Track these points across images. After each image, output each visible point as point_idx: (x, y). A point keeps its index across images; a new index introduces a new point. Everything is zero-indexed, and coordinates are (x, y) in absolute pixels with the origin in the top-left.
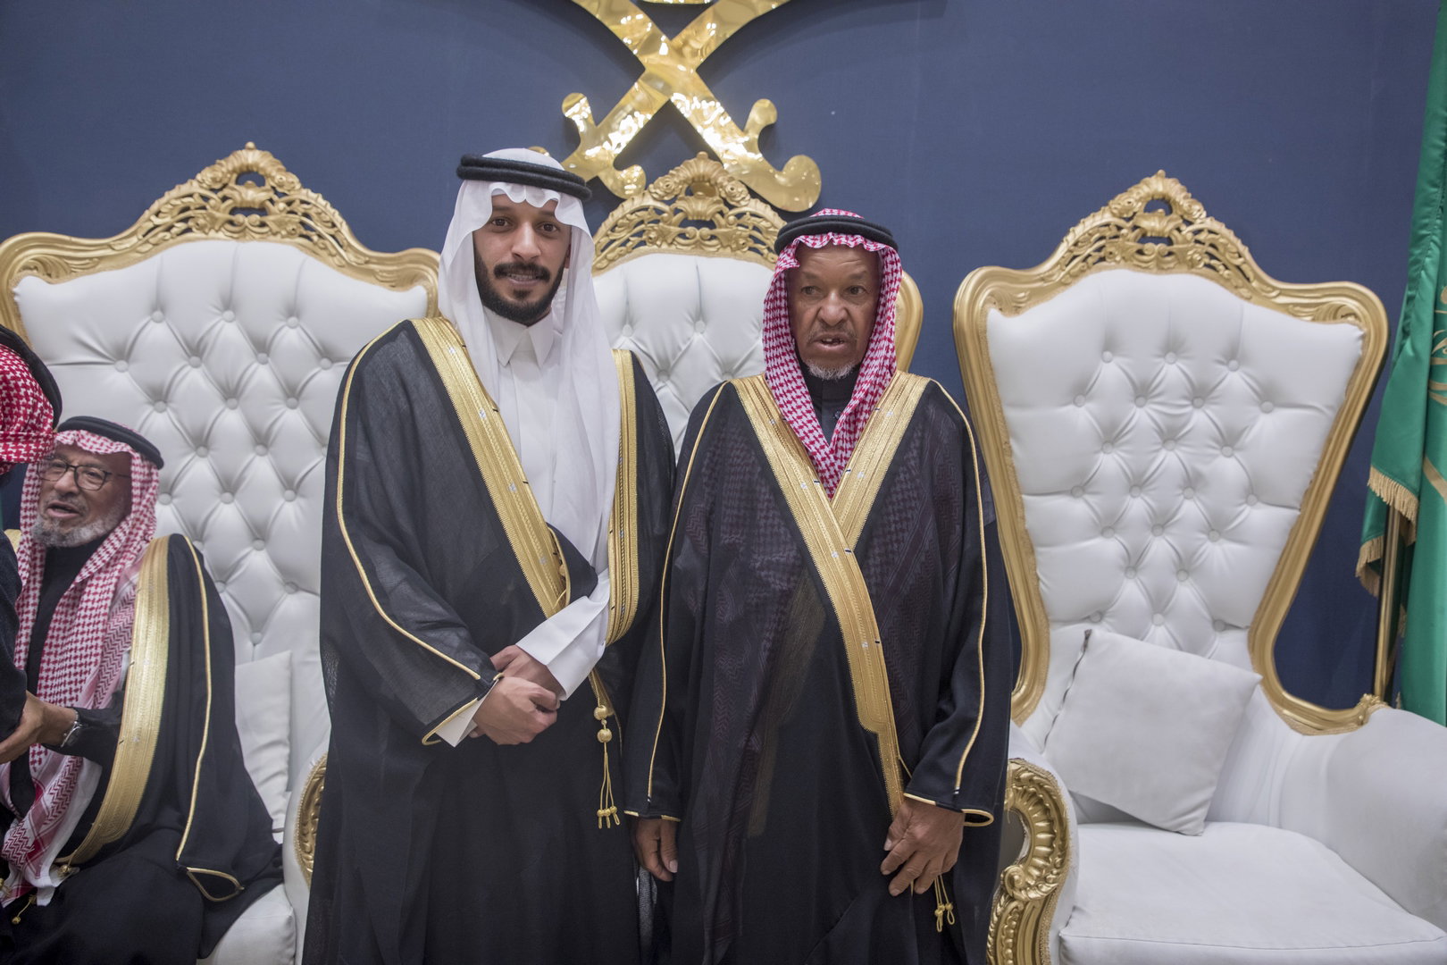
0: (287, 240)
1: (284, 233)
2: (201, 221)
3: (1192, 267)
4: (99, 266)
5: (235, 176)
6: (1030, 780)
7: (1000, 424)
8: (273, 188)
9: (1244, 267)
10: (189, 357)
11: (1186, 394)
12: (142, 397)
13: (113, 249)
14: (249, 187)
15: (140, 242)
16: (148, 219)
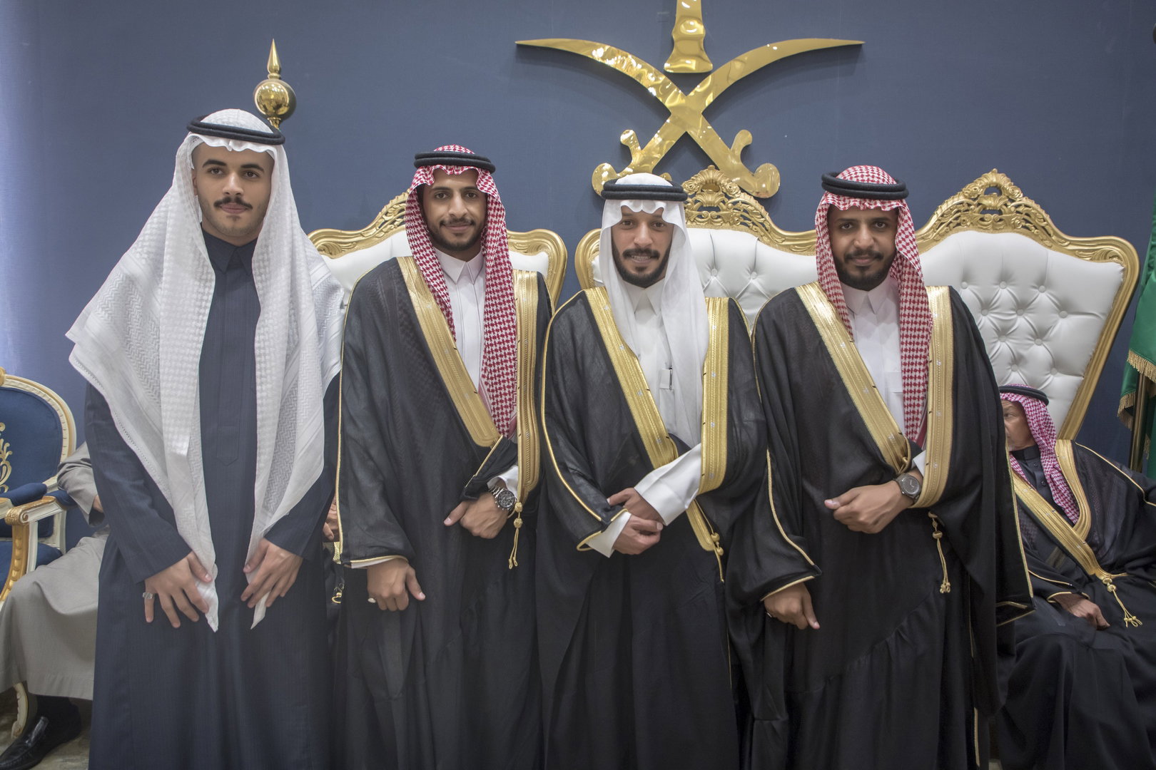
3: (1015, 228)
4: (357, 247)
9: (1047, 227)
11: (1014, 307)
13: (363, 236)
15: (377, 232)
16: (379, 219)
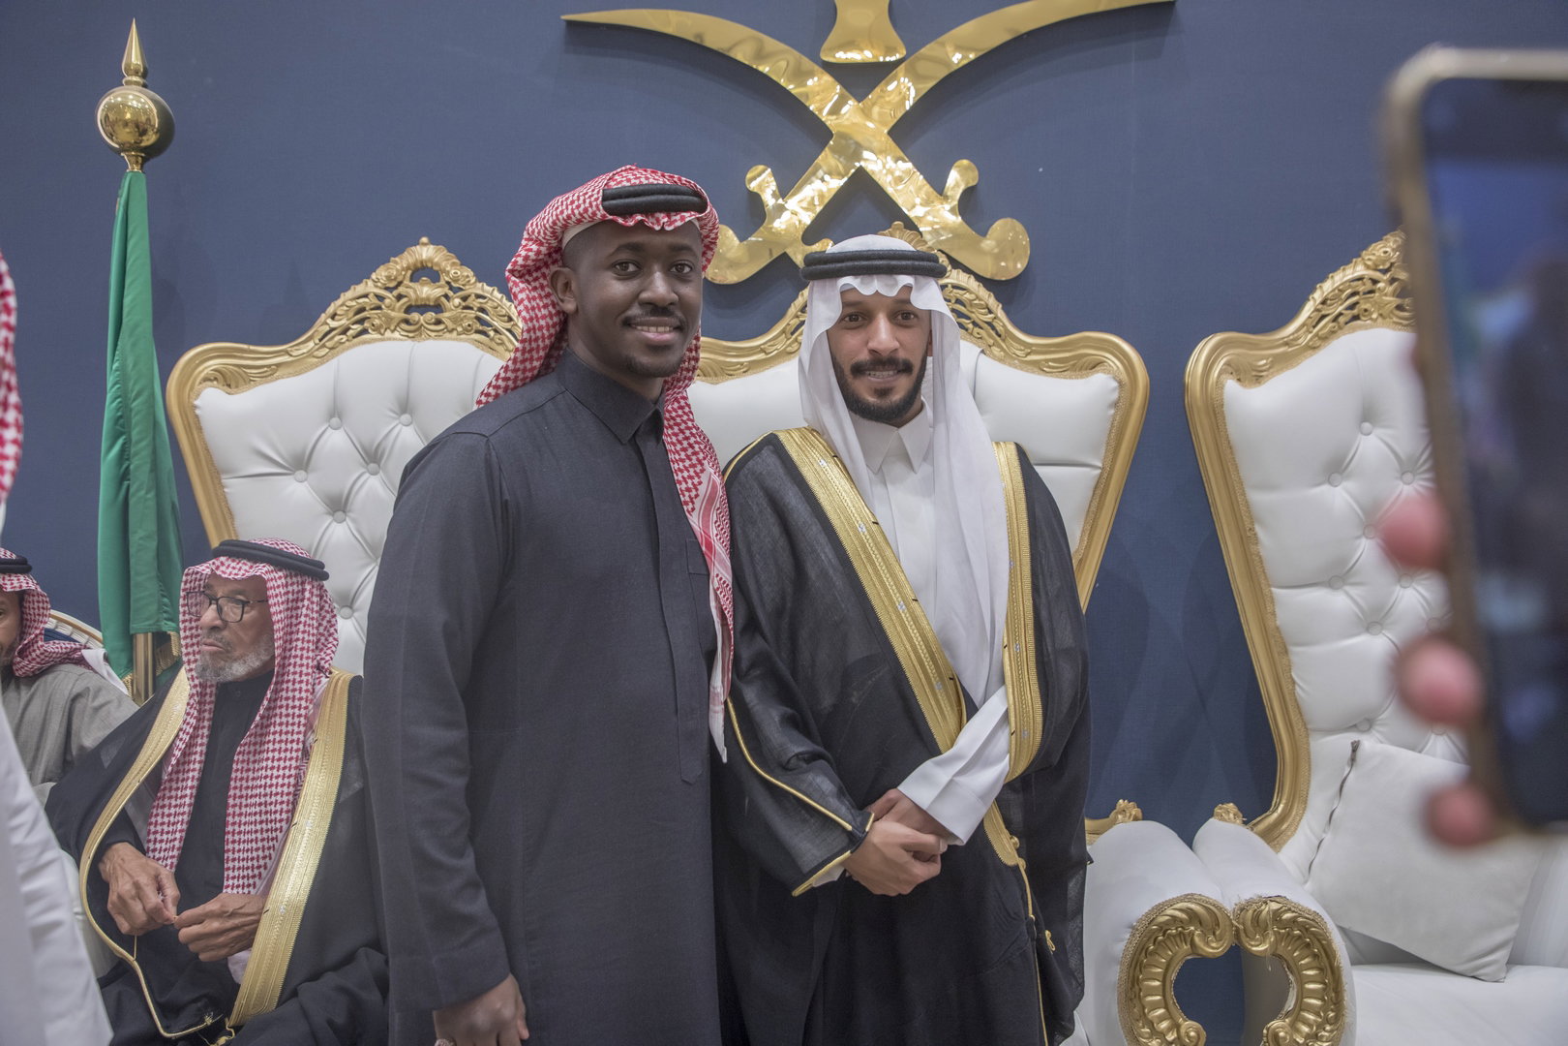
0: (463, 336)
1: (460, 329)
2: (377, 322)
4: (278, 374)
5: (410, 272)
6: (1294, 920)
7: (1243, 508)
8: (448, 283)
10: (367, 464)
12: (321, 508)
13: (291, 356)
14: (423, 285)
15: (317, 347)
16: (324, 323)
